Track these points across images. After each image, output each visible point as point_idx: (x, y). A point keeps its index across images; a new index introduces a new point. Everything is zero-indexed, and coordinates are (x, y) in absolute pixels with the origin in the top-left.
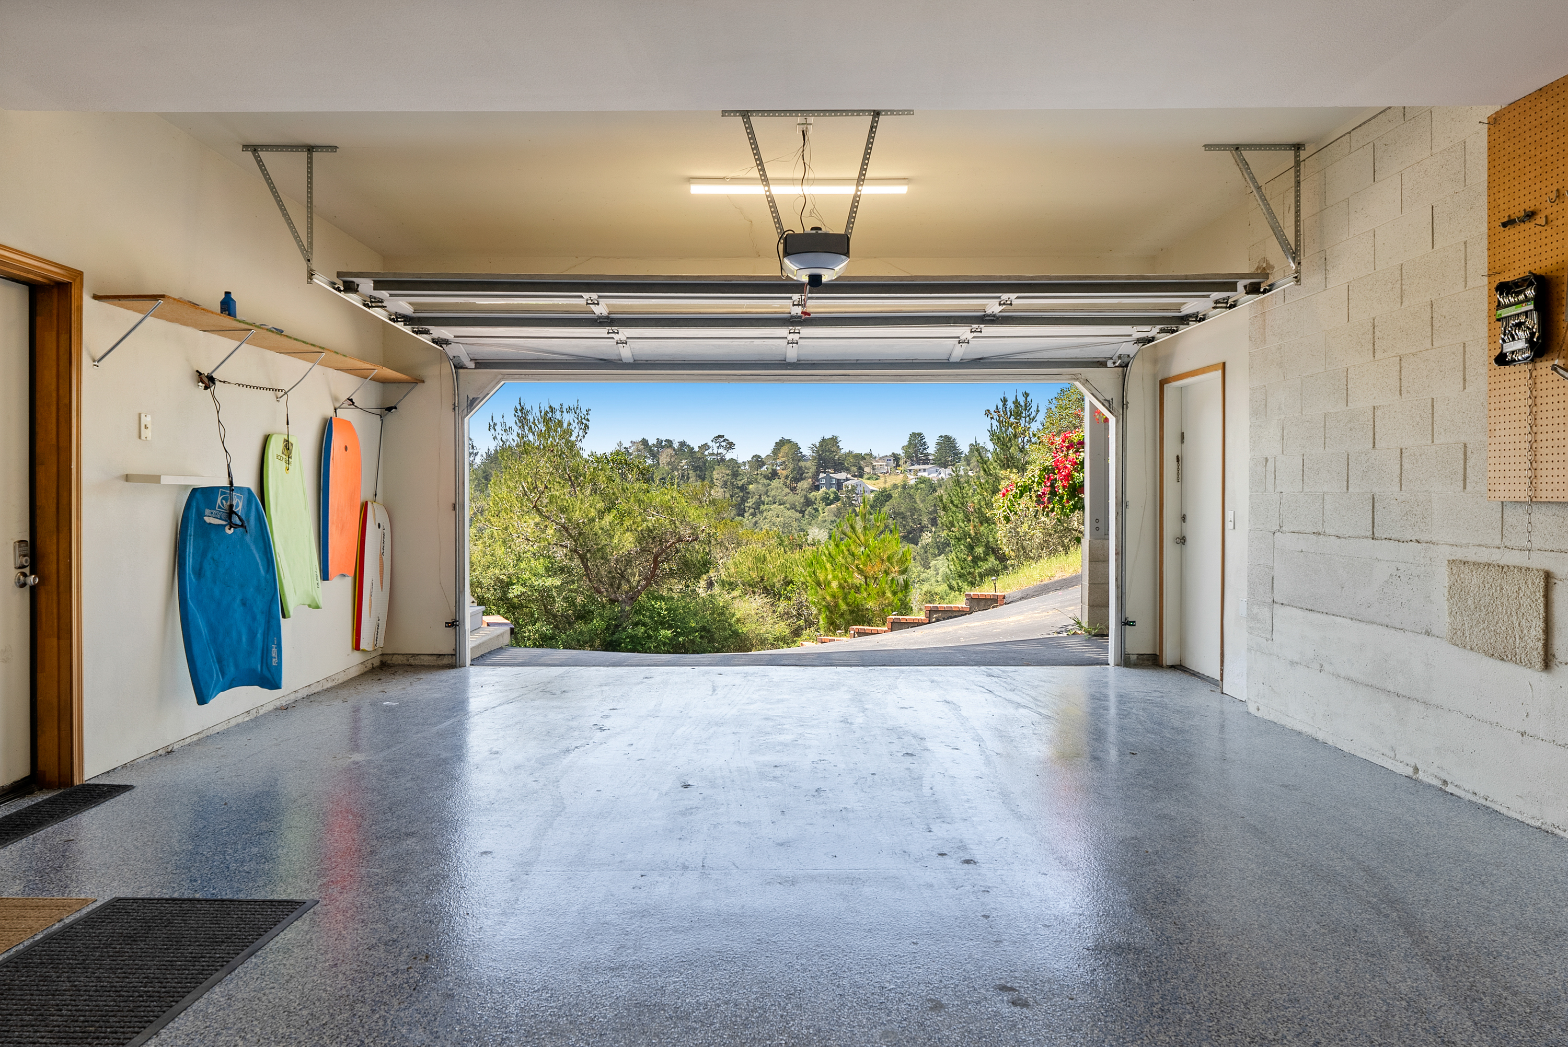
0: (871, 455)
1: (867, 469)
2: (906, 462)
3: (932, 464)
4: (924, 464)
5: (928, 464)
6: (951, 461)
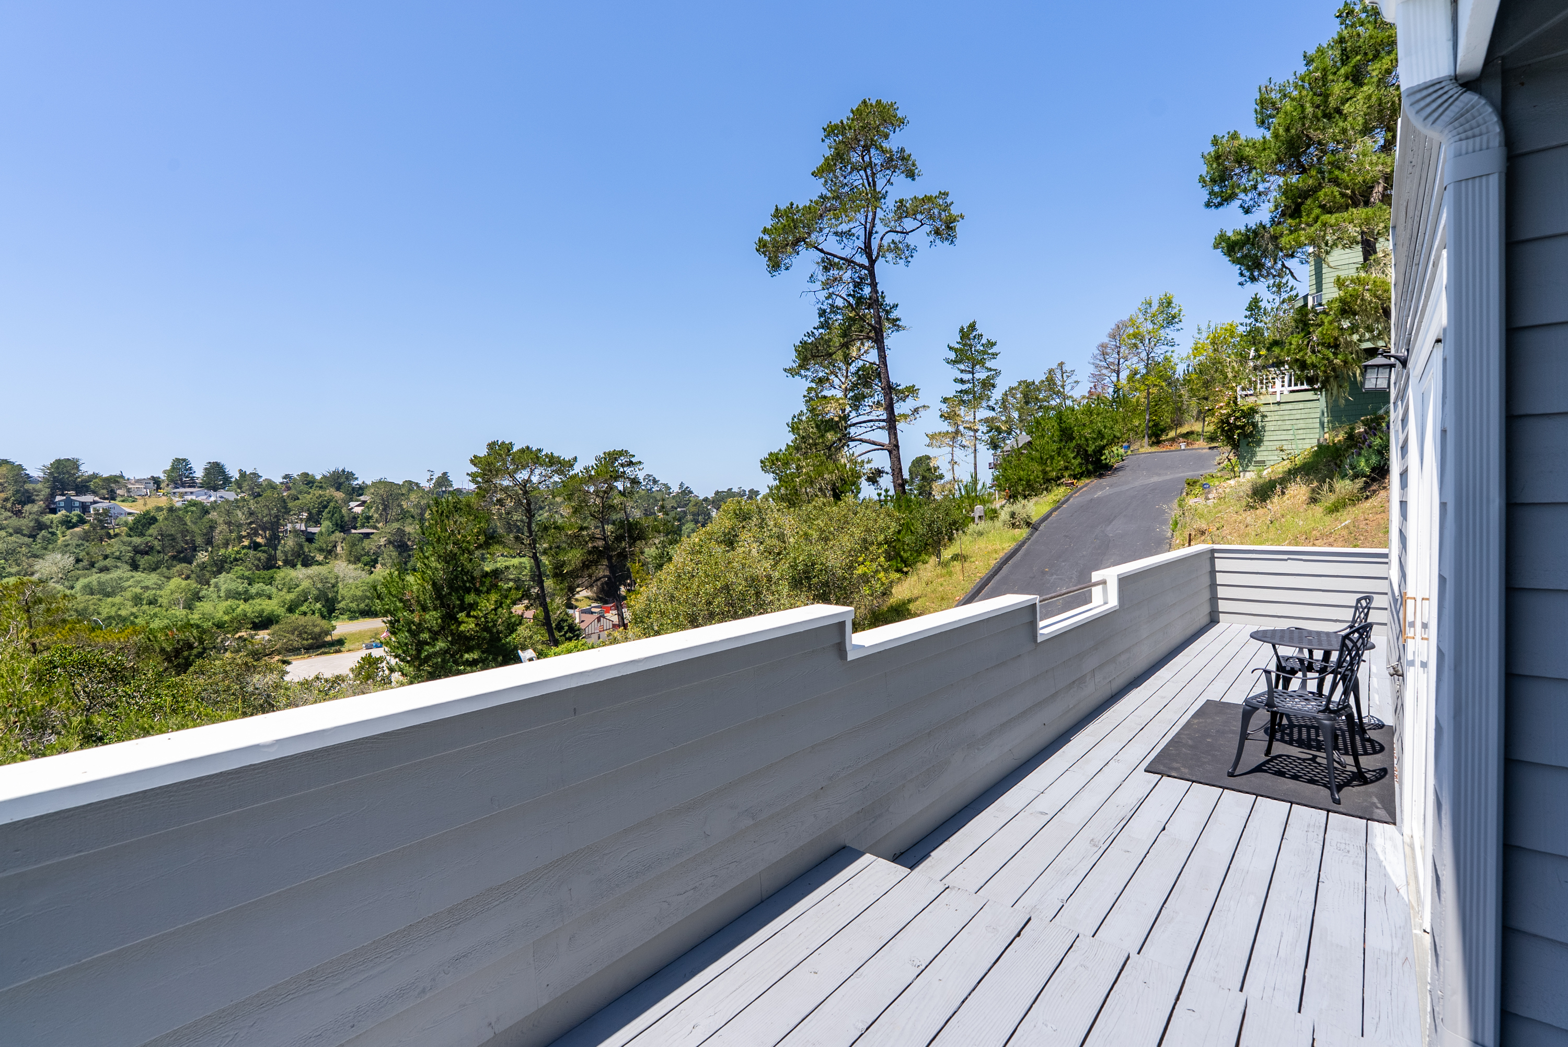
0: (122, 476)
1: (119, 492)
2: (168, 485)
3: (200, 487)
4: (190, 487)
5: (194, 487)
6: (221, 485)
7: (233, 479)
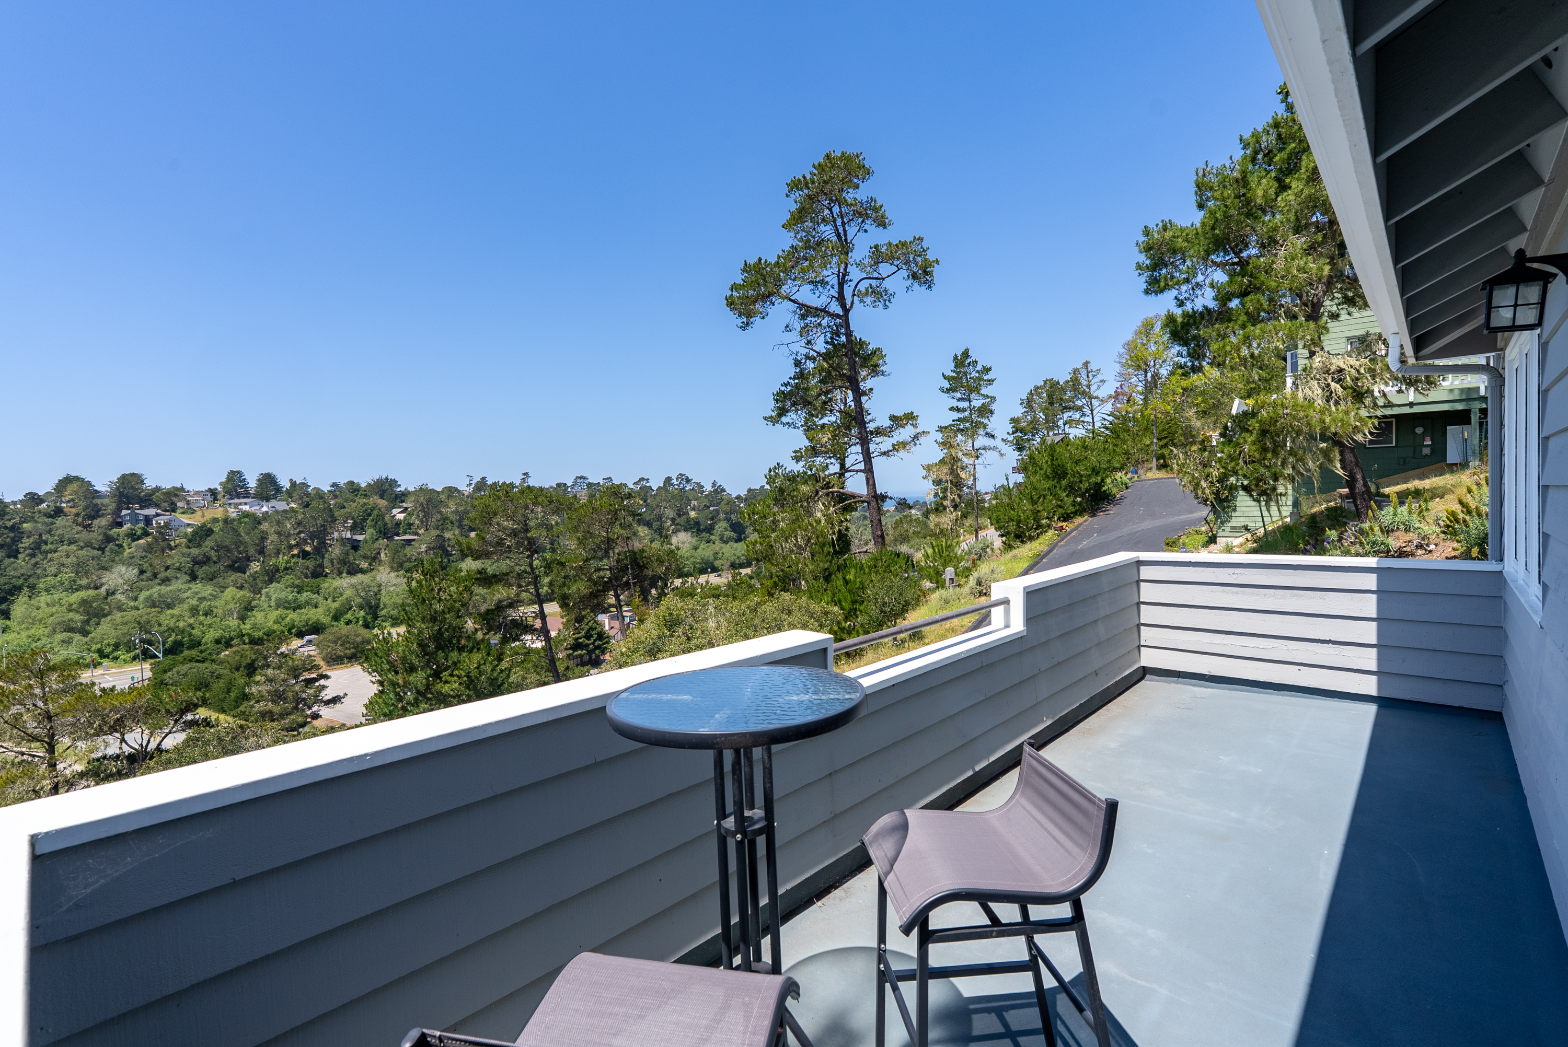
0: (182, 489)
1: (179, 504)
2: (224, 496)
3: (253, 498)
4: (244, 497)
5: (248, 497)
6: (273, 495)
7: (284, 489)
